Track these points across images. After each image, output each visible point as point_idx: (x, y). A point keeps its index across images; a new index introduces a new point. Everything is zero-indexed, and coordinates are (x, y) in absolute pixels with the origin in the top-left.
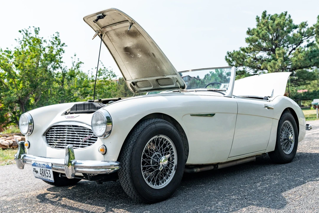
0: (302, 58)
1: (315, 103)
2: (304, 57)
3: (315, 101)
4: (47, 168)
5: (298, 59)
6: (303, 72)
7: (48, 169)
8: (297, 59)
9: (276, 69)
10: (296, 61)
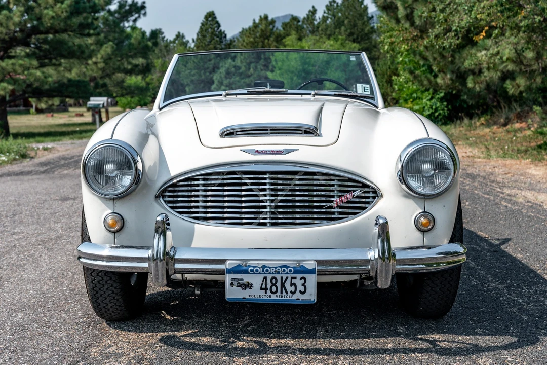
0: (62, 12)
1: (94, 105)
2: (66, 11)
3: (94, 101)
4: (294, 273)
5: (57, 15)
6: (62, 42)
7: (299, 276)
8: (54, 14)
9: (9, 30)
10: (53, 17)
